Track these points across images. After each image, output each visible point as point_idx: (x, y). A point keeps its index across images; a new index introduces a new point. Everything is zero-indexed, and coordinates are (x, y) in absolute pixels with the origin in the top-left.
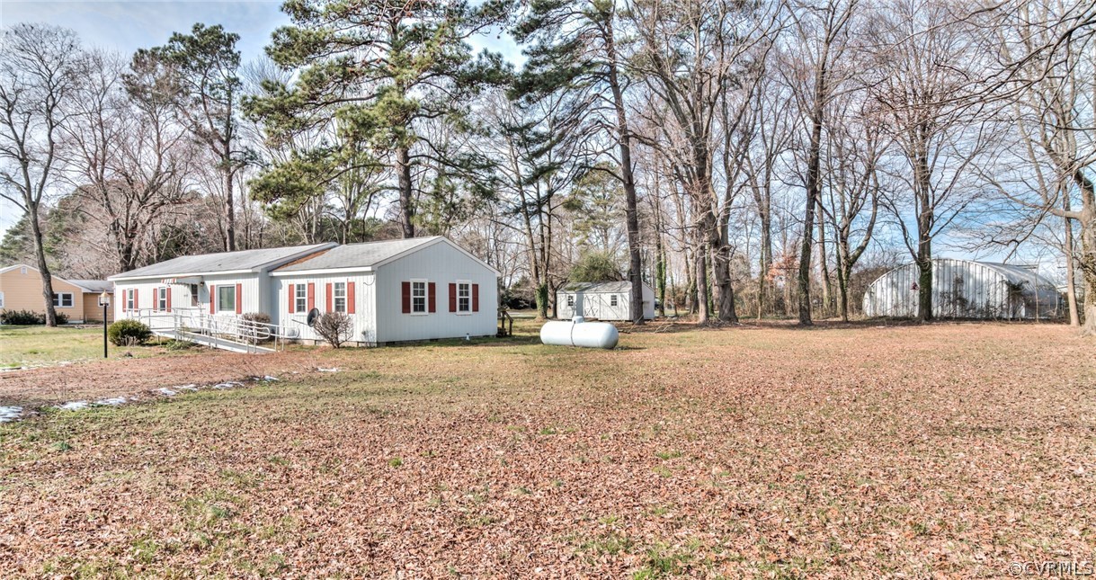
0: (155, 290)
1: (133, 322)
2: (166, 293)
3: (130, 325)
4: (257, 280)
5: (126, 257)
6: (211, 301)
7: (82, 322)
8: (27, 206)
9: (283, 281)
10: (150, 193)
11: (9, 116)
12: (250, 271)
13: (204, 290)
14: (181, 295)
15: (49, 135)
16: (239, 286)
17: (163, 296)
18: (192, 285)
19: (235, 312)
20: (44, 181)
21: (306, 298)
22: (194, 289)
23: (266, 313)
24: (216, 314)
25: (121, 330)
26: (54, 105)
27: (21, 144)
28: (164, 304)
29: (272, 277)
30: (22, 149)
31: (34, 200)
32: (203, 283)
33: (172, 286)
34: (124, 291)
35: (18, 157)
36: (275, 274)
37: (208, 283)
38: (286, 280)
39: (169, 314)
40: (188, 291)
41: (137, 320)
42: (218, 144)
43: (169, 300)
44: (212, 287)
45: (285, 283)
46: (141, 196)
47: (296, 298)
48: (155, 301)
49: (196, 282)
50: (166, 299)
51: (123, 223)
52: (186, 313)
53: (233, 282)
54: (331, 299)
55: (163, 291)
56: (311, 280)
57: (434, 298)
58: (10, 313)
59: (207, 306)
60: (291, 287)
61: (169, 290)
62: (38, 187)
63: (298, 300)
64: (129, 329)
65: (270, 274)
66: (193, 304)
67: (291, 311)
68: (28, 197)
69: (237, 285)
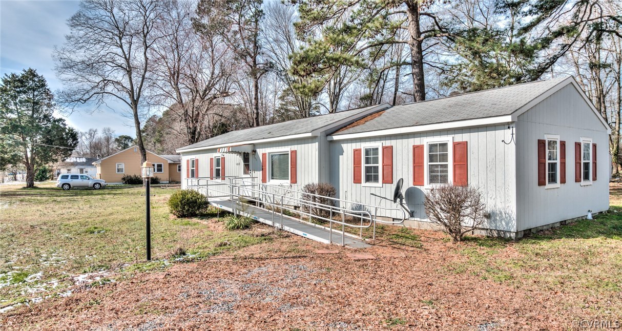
0: (211, 159)
1: (192, 192)
2: (220, 162)
3: (189, 196)
4: (315, 146)
5: (192, 137)
6: (263, 169)
7: (168, 182)
8: (131, 103)
9: (344, 146)
10: (208, 92)
11: (120, 41)
12: (310, 135)
13: (257, 158)
14: (234, 163)
15: (145, 53)
16: (294, 153)
17: (218, 165)
18: (244, 153)
19: (289, 181)
20: (141, 86)
21: (380, 165)
22: (246, 158)
23: (326, 184)
24: (268, 183)
25: (181, 202)
26: (148, 32)
27: (127, 60)
28: (218, 172)
29: (332, 142)
30: (128, 64)
31: (135, 99)
32: (255, 151)
33: (227, 156)
34: (188, 161)
35: (126, 70)
36: (335, 138)
37: (260, 152)
38: (349, 145)
39: (223, 182)
40: (239, 159)
41: (195, 189)
42: (249, 59)
43: (224, 168)
44: (264, 155)
45: (348, 149)
46: (201, 94)
47: (363, 165)
48: (211, 169)
49: (249, 150)
50: (220, 168)
51: (190, 113)
52: (240, 182)
53: (287, 149)
54: (422, 166)
55: (218, 160)
56: (388, 143)
57: (565, 163)
58: (128, 177)
59: (259, 174)
60: (357, 152)
61: (224, 159)
62: (138, 90)
63: (367, 168)
64: (188, 200)
65: (329, 138)
66: (245, 173)
67: (357, 180)
68: (132, 96)
69: (292, 152)
